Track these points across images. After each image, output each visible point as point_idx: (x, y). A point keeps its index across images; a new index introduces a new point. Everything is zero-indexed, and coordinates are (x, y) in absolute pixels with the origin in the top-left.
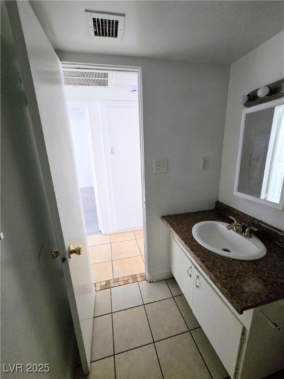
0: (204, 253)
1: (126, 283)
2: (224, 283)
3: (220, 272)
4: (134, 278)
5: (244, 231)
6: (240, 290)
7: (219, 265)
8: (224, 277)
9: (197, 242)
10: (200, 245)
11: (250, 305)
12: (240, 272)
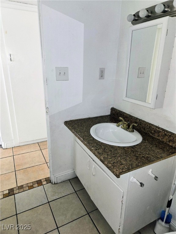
0: (97, 144)
1: (31, 187)
2: (109, 161)
3: (108, 155)
4: (39, 183)
5: (129, 128)
6: (119, 163)
7: (107, 151)
8: (110, 157)
9: (93, 138)
10: (96, 139)
11: (125, 170)
12: (122, 154)
